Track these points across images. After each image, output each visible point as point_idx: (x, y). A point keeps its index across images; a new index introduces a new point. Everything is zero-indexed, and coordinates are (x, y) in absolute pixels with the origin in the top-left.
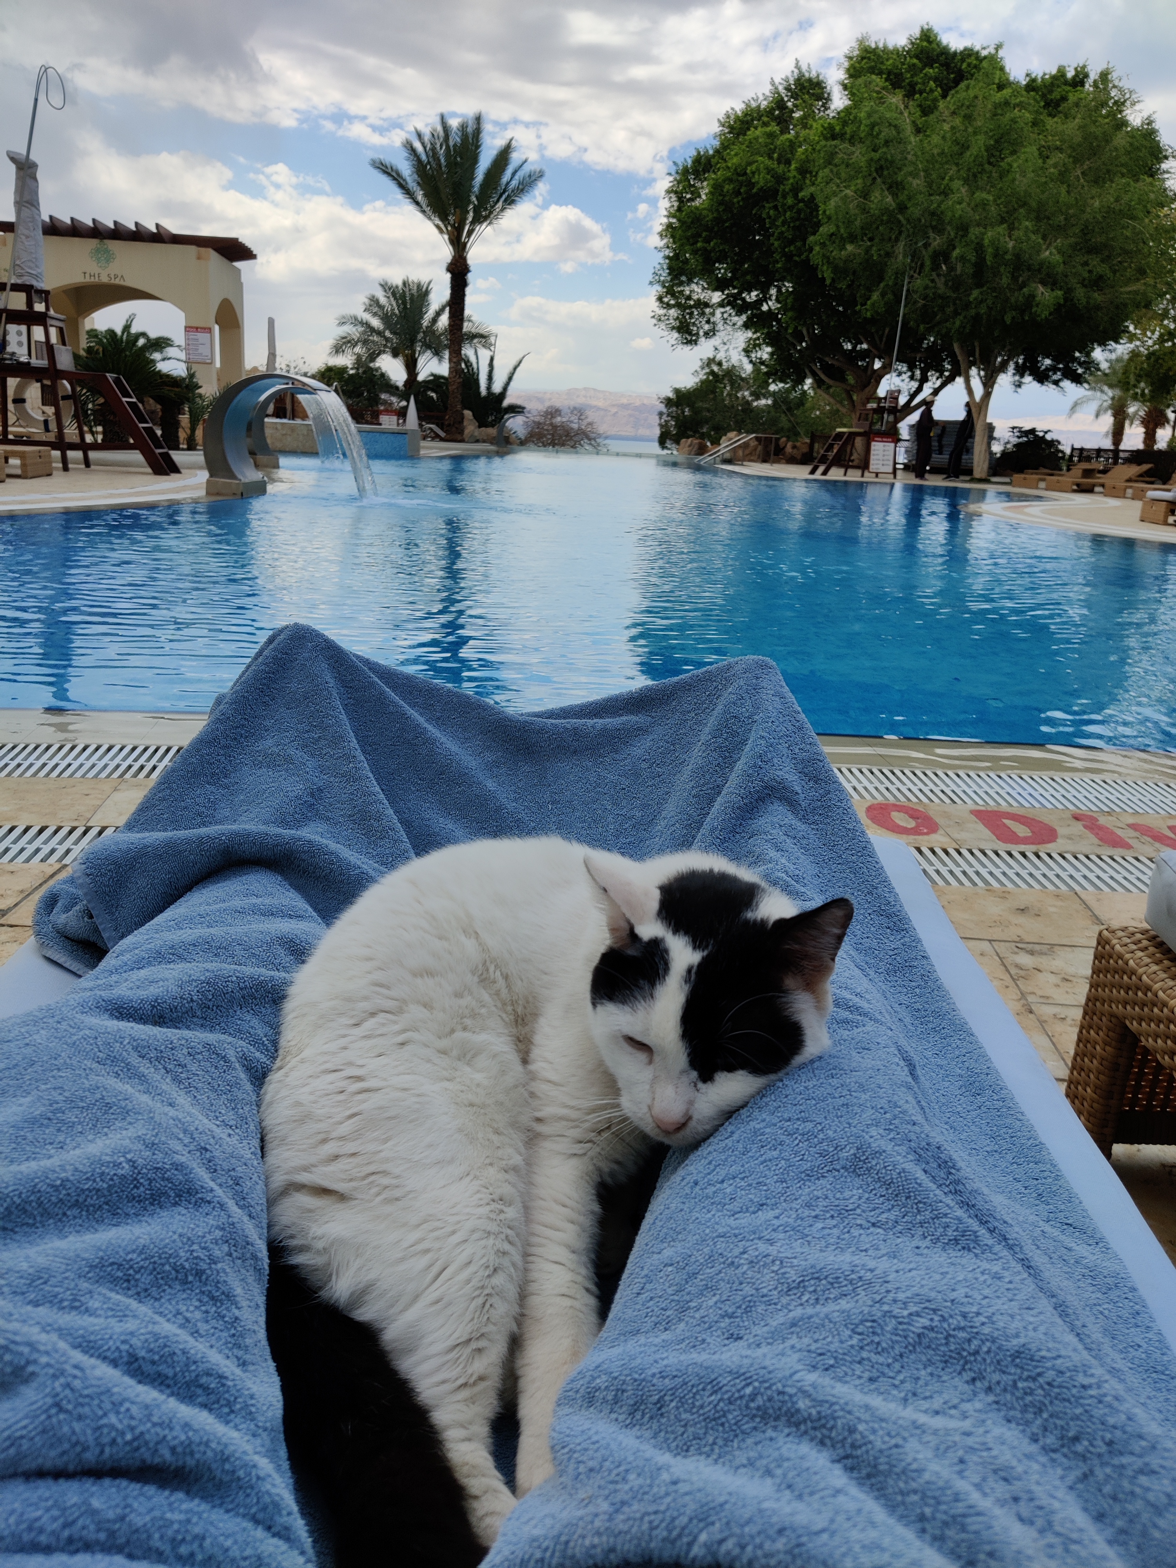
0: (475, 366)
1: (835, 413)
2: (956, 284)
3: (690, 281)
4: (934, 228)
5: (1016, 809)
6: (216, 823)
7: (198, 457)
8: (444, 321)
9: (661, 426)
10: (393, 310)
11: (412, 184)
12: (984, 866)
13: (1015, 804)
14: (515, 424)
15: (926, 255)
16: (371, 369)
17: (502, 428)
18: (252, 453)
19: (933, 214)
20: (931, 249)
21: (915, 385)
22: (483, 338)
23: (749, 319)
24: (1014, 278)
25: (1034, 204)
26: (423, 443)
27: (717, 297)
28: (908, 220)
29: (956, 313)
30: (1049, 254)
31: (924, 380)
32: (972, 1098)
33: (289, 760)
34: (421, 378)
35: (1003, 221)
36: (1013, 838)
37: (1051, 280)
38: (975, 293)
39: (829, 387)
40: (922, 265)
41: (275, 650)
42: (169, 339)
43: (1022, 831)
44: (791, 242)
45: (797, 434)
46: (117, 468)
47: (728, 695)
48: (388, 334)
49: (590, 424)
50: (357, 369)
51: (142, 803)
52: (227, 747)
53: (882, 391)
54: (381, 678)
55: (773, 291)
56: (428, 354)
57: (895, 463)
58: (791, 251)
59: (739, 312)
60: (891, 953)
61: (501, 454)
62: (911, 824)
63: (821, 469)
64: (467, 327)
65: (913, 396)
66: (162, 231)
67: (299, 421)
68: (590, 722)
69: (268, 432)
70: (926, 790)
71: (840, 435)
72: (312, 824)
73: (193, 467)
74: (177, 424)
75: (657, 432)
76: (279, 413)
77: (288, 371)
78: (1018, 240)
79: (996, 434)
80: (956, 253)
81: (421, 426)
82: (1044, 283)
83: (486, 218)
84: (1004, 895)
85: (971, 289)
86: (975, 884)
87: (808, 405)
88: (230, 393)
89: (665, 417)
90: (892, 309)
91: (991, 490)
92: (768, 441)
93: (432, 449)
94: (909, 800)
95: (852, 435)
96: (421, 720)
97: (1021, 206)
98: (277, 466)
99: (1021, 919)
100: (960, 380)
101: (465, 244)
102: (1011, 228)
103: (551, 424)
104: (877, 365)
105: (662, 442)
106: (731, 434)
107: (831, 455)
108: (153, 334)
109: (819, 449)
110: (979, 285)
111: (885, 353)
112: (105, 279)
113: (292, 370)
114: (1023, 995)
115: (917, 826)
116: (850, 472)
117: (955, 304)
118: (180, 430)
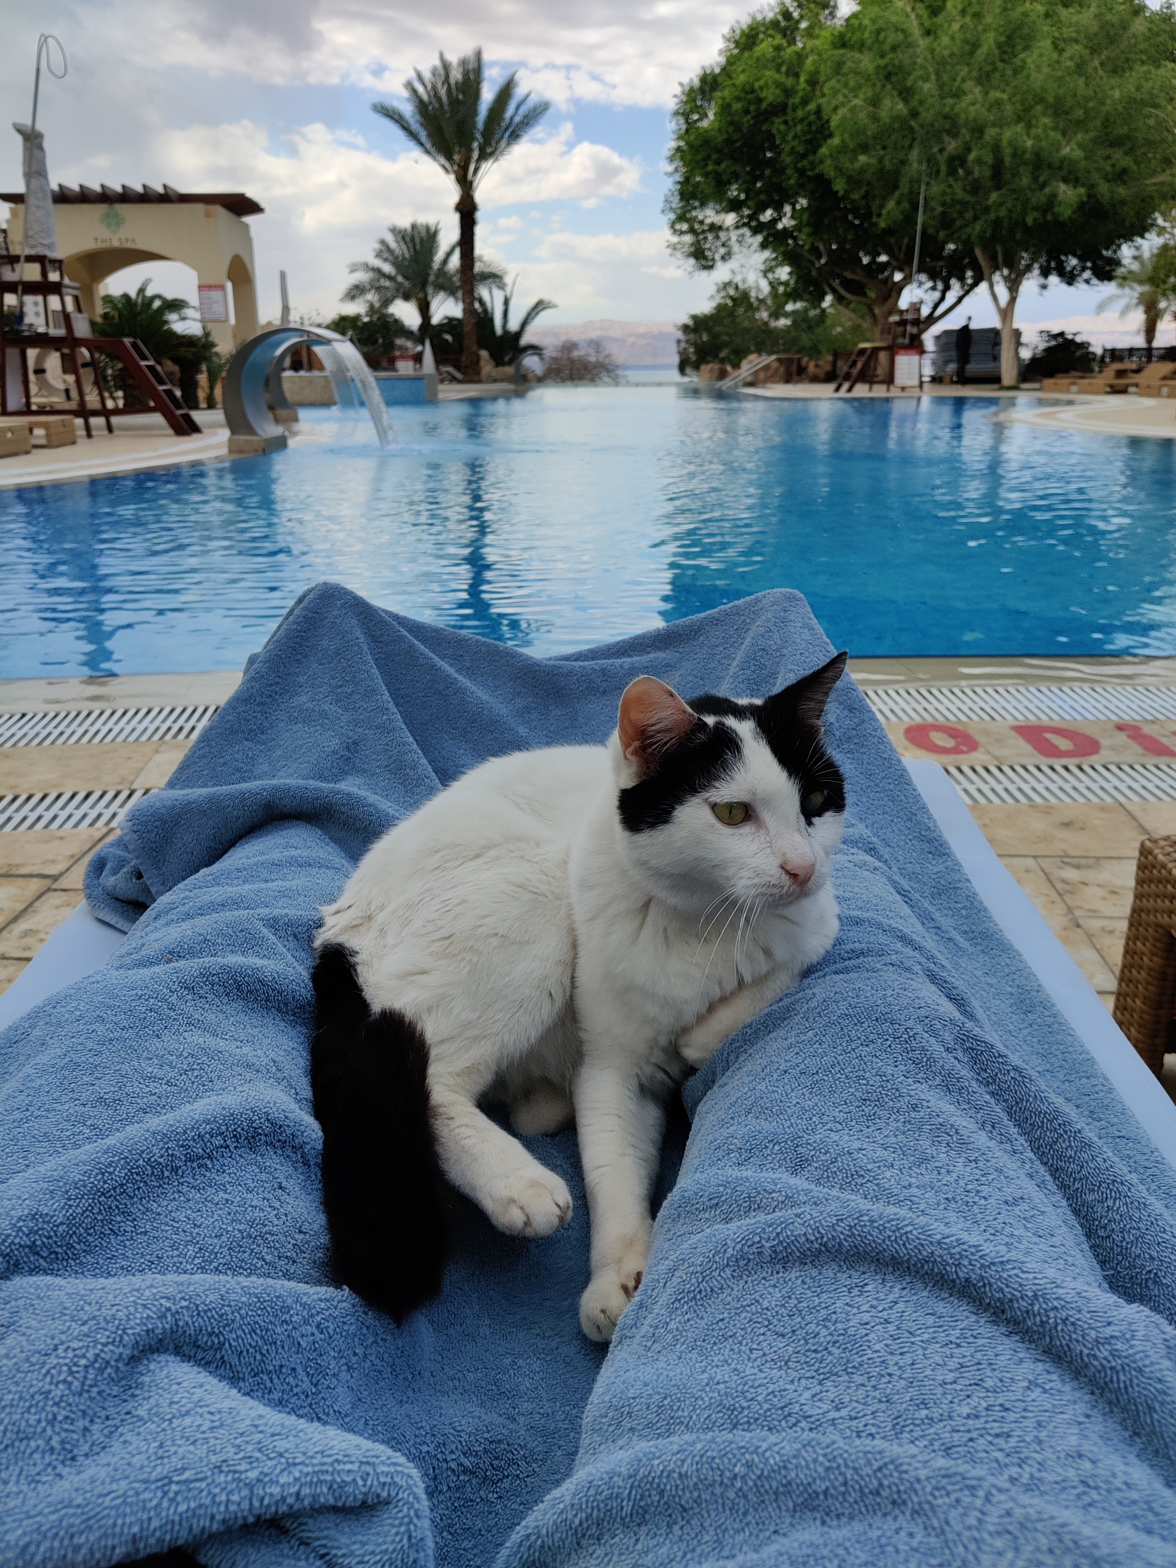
0: (489, 305)
1: (856, 328)
2: (975, 188)
3: (703, 205)
4: (949, 132)
5: (1057, 722)
6: (255, 779)
7: (218, 415)
8: (455, 261)
9: (680, 353)
10: (403, 255)
11: (415, 126)
12: (1026, 782)
13: (1055, 717)
14: (531, 362)
15: (942, 159)
16: (385, 316)
17: (519, 367)
18: (271, 408)
19: (946, 117)
20: (946, 154)
21: (937, 295)
22: (494, 277)
23: (766, 239)
24: (1035, 178)
25: (1051, 100)
26: (441, 387)
27: (730, 219)
28: (922, 127)
29: (976, 218)
30: (1070, 150)
31: (947, 288)
32: (1024, 1016)
33: (324, 715)
34: (435, 320)
35: (1019, 119)
36: (1054, 752)
37: (1072, 179)
38: (994, 196)
39: (849, 303)
40: (938, 172)
41: (305, 609)
42: (182, 301)
43: (1064, 744)
44: (804, 156)
45: (819, 352)
46: (140, 433)
47: (756, 628)
48: (400, 279)
49: (608, 356)
50: (371, 316)
51: (183, 762)
52: (262, 704)
53: (904, 302)
54: (410, 631)
55: (787, 209)
56: (442, 295)
57: (921, 376)
58: (803, 166)
59: (755, 231)
60: (934, 876)
61: (520, 394)
62: (950, 743)
63: (846, 386)
64: (478, 267)
65: (936, 306)
66: (170, 192)
67: (316, 373)
68: (618, 662)
69: (286, 386)
70: (965, 708)
71: (862, 351)
72: (350, 778)
73: (214, 426)
74: (195, 384)
75: (676, 359)
76: (296, 366)
77: (302, 324)
78: (1038, 138)
79: (1024, 339)
80: (972, 156)
81: (437, 368)
82: (1065, 181)
83: (491, 154)
84: (1047, 810)
85: (990, 191)
86: (1017, 801)
87: (829, 322)
88: (246, 350)
89: (683, 345)
90: (909, 219)
91: (1023, 398)
92: (790, 361)
93: (450, 392)
94: (947, 719)
95: (875, 351)
96: (451, 671)
97: (1037, 103)
98: (296, 420)
99: (1066, 834)
100: (983, 286)
101: (471, 183)
102: (1029, 126)
103: (569, 359)
104: (898, 277)
105: (682, 368)
106: (753, 357)
107: (855, 371)
108: (170, 295)
109: (843, 367)
110: (998, 187)
111: (904, 264)
112: (116, 244)
113: (306, 322)
114: (1070, 910)
115: (958, 745)
116: (876, 387)
117: (974, 208)
118: (200, 390)
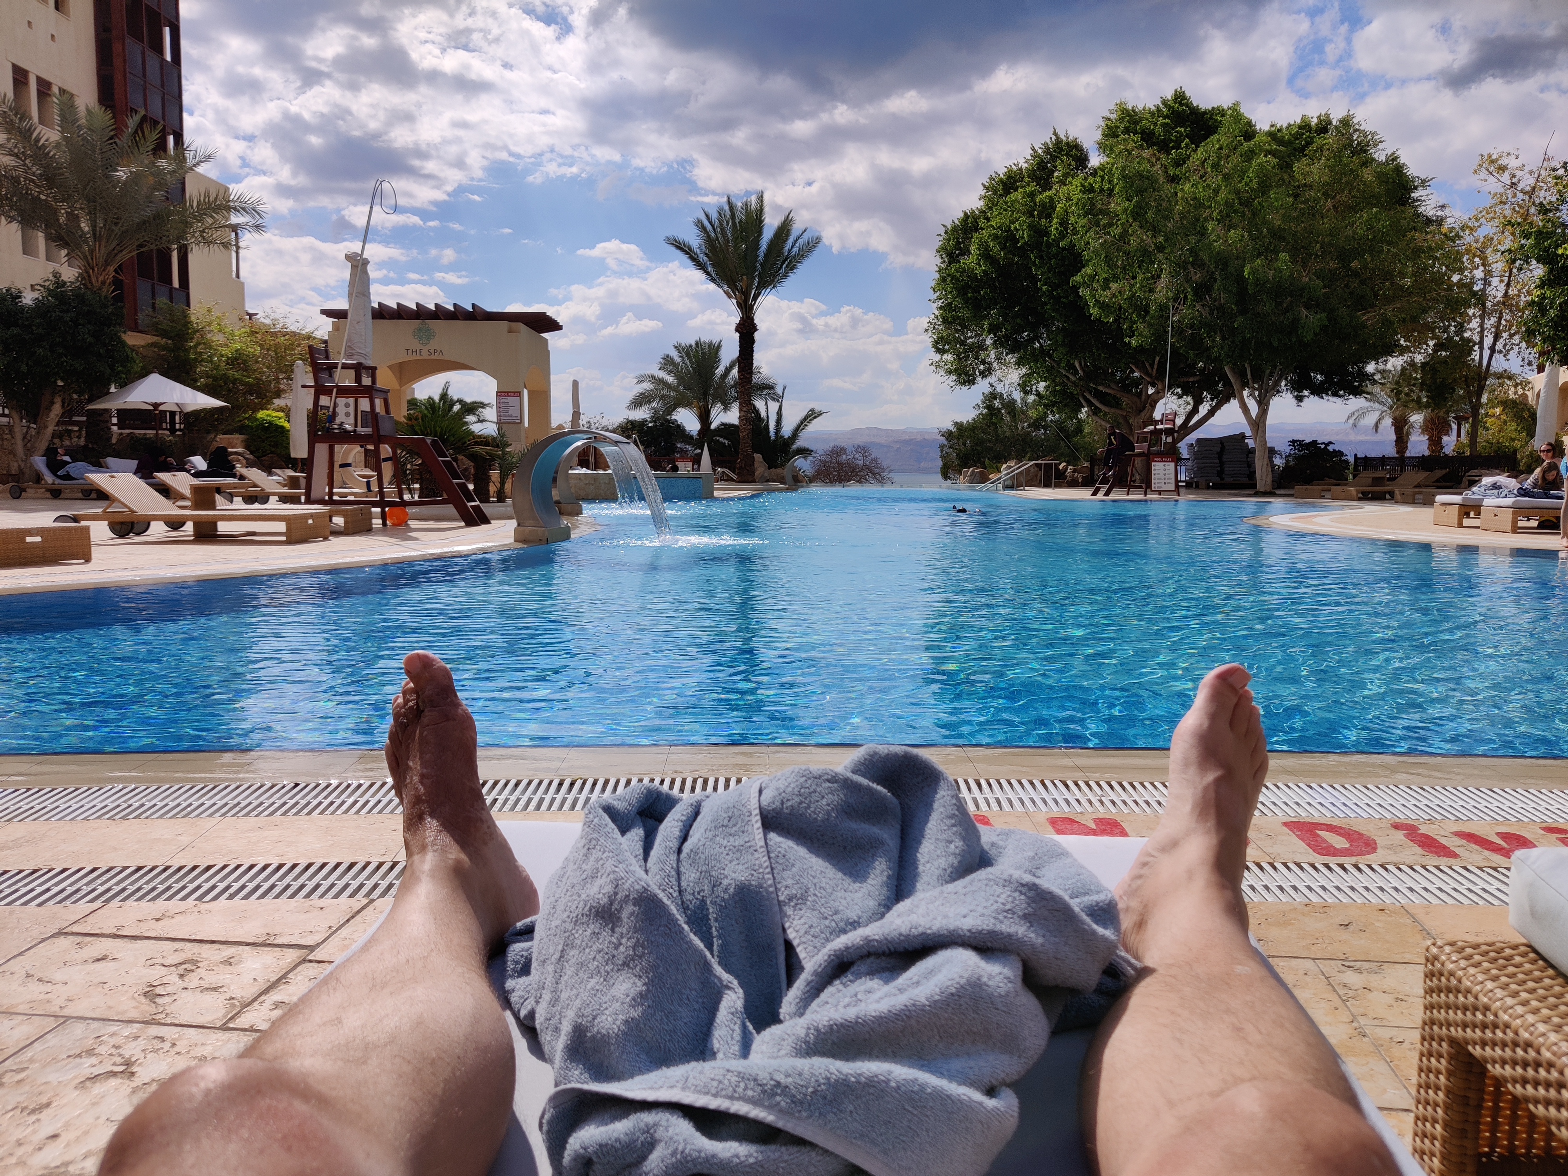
0: (764, 415)
2: (1221, 312)
3: (965, 327)
4: (1194, 265)
5: (1330, 820)
7: (507, 508)
8: (734, 375)
9: (943, 457)
10: (686, 367)
11: (702, 257)
12: (1301, 880)
13: (1329, 815)
14: (802, 463)
15: (1189, 289)
16: (669, 421)
17: (790, 468)
18: (558, 501)
20: (1192, 283)
21: (1190, 407)
22: (767, 389)
23: (1022, 356)
24: (1278, 304)
25: (1289, 237)
26: (717, 486)
31: (1198, 402)
34: (713, 427)
35: (1260, 254)
36: (1330, 851)
37: (1313, 304)
38: (1240, 320)
39: (1105, 414)
42: (481, 403)
43: (1339, 842)
45: (1076, 458)
48: (682, 388)
49: (874, 460)
50: (655, 422)
53: (1158, 414)
55: (1044, 330)
56: (720, 406)
57: (1177, 481)
59: (1012, 351)
61: (790, 490)
64: (755, 379)
65: (1190, 418)
66: (478, 310)
67: (601, 471)
73: (502, 517)
74: (487, 479)
75: (940, 463)
76: (583, 464)
77: (589, 427)
78: (1278, 270)
79: (1276, 448)
80: (1217, 285)
81: (714, 470)
82: (1307, 307)
83: (770, 283)
84: (1325, 910)
85: (1236, 316)
86: (1292, 898)
87: (1086, 431)
88: (537, 449)
89: (946, 450)
90: (1159, 340)
91: (1277, 503)
92: (1048, 466)
93: (725, 490)
98: (580, 513)
99: (1344, 935)
100: (1234, 401)
101: (751, 307)
103: (838, 463)
104: (1151, 391)
105: (944, 473)
106: (1011, 462)
108: (467, 399)
110: (1243, 312)
111: (1156, 379)
112: (425, 355)
113: (595, 426)
114: (1354, 1016)
116: (1133, 491)
118: (491, 484)
